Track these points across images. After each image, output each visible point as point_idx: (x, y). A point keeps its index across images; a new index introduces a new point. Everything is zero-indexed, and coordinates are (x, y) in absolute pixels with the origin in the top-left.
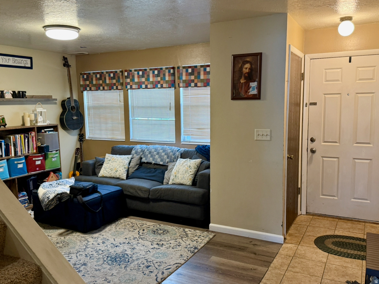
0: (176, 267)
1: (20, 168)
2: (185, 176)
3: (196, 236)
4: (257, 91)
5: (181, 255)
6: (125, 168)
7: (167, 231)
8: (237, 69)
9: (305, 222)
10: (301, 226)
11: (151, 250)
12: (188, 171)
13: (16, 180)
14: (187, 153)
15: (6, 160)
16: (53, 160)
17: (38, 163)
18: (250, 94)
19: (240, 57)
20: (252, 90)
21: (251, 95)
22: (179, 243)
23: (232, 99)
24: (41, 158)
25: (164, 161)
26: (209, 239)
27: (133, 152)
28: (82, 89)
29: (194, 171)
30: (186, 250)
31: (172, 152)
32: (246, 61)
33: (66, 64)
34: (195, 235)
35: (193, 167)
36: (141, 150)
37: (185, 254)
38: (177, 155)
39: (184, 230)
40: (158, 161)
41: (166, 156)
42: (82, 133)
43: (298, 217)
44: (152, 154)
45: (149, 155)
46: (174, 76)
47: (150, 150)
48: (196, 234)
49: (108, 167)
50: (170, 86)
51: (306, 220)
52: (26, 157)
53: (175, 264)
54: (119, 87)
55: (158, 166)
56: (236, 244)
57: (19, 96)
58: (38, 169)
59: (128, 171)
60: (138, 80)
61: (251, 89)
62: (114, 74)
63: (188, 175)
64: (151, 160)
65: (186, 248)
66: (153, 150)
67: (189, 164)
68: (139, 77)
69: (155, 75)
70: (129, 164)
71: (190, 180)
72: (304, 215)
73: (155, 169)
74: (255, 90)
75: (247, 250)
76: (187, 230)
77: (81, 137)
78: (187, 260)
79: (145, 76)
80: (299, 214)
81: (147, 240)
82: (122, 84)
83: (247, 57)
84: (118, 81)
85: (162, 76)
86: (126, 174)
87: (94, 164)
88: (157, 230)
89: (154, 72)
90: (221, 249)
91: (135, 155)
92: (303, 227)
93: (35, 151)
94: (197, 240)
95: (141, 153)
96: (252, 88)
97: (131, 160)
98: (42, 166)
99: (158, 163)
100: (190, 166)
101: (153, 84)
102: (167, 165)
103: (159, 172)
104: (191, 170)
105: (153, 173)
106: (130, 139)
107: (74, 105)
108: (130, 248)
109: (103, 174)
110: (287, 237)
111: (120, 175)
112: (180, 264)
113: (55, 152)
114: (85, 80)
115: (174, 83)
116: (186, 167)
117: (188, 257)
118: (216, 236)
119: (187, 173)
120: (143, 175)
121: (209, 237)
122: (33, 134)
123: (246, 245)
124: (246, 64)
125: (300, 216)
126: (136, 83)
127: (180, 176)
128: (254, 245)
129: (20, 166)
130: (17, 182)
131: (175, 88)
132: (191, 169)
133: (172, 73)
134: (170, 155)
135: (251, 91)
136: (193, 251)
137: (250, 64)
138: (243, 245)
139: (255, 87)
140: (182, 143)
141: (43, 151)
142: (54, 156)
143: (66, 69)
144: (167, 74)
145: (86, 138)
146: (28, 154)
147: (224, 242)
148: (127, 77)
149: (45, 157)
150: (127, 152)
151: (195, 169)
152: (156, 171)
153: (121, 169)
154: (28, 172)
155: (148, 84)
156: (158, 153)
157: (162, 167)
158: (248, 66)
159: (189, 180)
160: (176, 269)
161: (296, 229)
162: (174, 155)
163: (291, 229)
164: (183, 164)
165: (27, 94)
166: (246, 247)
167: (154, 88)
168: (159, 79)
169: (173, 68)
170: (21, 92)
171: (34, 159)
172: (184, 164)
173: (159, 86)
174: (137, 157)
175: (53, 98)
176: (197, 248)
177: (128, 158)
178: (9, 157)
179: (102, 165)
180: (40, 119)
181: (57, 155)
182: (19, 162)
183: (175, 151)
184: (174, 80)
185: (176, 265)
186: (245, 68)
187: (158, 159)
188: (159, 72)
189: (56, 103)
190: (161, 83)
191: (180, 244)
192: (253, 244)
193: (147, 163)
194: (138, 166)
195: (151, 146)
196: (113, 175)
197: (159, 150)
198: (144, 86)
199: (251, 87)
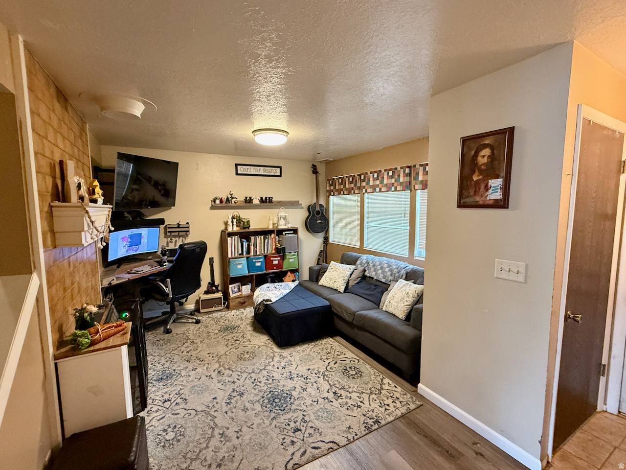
0: (329, 449)
1: (258, 266)
2: (399, 305)
3: (391, 397)
4: (501, 193)
5: (349, 428)
6: (344, 280)
7: (361, 375)
8: (468, 159)
9: (611, 433)
10: (598, 440)
11: (321, 400)
12: (404, 299)
13: (254, 276)
14: (414, 273)
15: (246, 258)
16: (291, 260)
17: (276, 262)
18: (488, 198)
19: (474, 138)
20: (492, 193)
21: (490, 200)
22: (361, 402)
23: (457, 207)
24: (279, 258)
25: (386, 279)
26: (407, 410)
27: (358, 262)
28: (328, 194)
29: (412, 301)
30: (363, 418)
31: (397, 269)
32: (484, 144)
33: (315, 171)
34: (392, 394)
35: (411, 296)
36: (366, 261)
37: (355, 429)
38: (402, 274)
39: (382, 380)
40: (380, 277)
41: (389, 273)
42: (327, 236)
43: (598, 415)
44: (375, 267)
45: (372, 269)
46: (410, 176)
47: (374, 263)
48: (394, 392)
49: (328, 276)
50: (404, 189)
51: (613, 430)
52: (266, 256)
53: (330, 442)
54: (356, 191)
55: (380, 283)
56: (445, 438)
57: (266, 202)
58: (275, 268)
59: (348, 283)
60: (373, 183)
61: (490, 190)
62: (353, 179)
63: (403, 305)
64: (373, 274)
65: (365, 415)
66: (378, 263)
67: (407, 290)
68: (374, 180)
69: (390, 176)
70: (351, 275)
71: (404, 312)
72: (612, 414)
73: (375, 286)
74: (497, 192)
75: (459, 462)
76: (386, 381)
77: (326, 239)
78: (352, 440)
79: (380, 178)
80: (599, 409)
81: (328, 381)
82: (359, 188)
83: (485, 138)
84: (355, 185)
85: (396, 177)
86: (344, 286)
87: (320, 270)
88: (350, 368)
89: (388, 174)
90: (415, 438)
91: (359, 266)
92: (602, 447)
93: (273, 252)
94: (388, 405)
95: (366, 265)
96: (492, 189)
97: (353, 271)
98: (279, 266)
99: (380, 280)
100: (408, 293)
101: (386, 186)
102: (389, 283)
103: (377, 291)
104: (408, 299)
105: (372, 291)
106: (364, 246)
107: (319, 209)
108: (302, 387)
109: (323, 283)
110: (556, 463)
111: (338, 286)
112: (338, 445)
113: (293, 253)
114: (331, 185)
115: (410, 184)
116: (404, 292)
117: (356, 435)
118: (422, 407)
119: (402, 302)
120: (361, 291)
121: (408, 406)
122: (273, 235)
123: (461, 449)
124: (484, 149)
125: (602, 413)
126: (371, 187)
127: (394, 303)
128: (477, 453)
129: (258, 264)
130: (254, 278)
131: (411, 191)
132: (408, 297)
133: (408, 174)
134: (394, 272)
135: (490, 194)
136: (370, 426)
137: (491, 149)
138: (456, 445)
139: (499, 188)
140: (415, 258)
141: (281, 252)
142: (291, 257)
143: (314, 175)
144: (402, 175)
145: (329, 241)
146: (267, 254)
147: (427, 426)
148: (364, 180)
149: (283, 258)
150: (352, 261)
151: (414, 299)
152: (375, 289)
153: (340, 280)
154: (266, 270)
155: (382, 187)
156: (382, 268)
157: (384, 285)
158: (486, 152)
159: (402, 312)
160: (326, 452)
161: (583, 447)
162: (398, 273)
163: (570, 441)
164: (401, 288)
165: (274, 200)
166: (460, 453)
167: (387, 191)
168: (393, 180)
169: (409, 167)
170: (268, 198)
171: (272, 259)
172: (403, 289)
173: (393, 189)
174: (360, 268)
175: (300, 203)
176: (380, 422)
177: (350, 269)
178: (249, 256)
179: (325, 272)
180: (282, 222)
181: (295, 256)
182: (257, 261)
183: (401, 268)
184: (410, 182)
185: (331, 445)
186: (481, 157)
187: (381, 275)
188: (394, 173)
189: (302, 208)
190: (395, 186)
191: (361, 404)
192: (477, 450)
193: (369, 277)
194: (360, 279)
195: (377, 258)
196: (331, 286)
197: (384, 264)
198: (378, 190)
199: (491, 186)
